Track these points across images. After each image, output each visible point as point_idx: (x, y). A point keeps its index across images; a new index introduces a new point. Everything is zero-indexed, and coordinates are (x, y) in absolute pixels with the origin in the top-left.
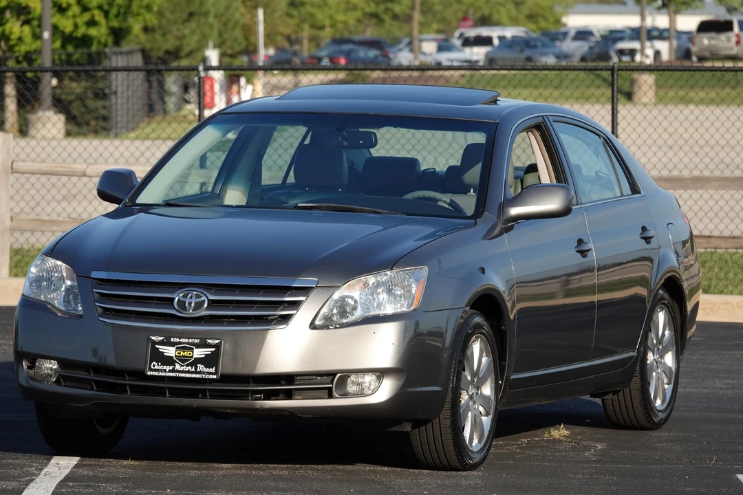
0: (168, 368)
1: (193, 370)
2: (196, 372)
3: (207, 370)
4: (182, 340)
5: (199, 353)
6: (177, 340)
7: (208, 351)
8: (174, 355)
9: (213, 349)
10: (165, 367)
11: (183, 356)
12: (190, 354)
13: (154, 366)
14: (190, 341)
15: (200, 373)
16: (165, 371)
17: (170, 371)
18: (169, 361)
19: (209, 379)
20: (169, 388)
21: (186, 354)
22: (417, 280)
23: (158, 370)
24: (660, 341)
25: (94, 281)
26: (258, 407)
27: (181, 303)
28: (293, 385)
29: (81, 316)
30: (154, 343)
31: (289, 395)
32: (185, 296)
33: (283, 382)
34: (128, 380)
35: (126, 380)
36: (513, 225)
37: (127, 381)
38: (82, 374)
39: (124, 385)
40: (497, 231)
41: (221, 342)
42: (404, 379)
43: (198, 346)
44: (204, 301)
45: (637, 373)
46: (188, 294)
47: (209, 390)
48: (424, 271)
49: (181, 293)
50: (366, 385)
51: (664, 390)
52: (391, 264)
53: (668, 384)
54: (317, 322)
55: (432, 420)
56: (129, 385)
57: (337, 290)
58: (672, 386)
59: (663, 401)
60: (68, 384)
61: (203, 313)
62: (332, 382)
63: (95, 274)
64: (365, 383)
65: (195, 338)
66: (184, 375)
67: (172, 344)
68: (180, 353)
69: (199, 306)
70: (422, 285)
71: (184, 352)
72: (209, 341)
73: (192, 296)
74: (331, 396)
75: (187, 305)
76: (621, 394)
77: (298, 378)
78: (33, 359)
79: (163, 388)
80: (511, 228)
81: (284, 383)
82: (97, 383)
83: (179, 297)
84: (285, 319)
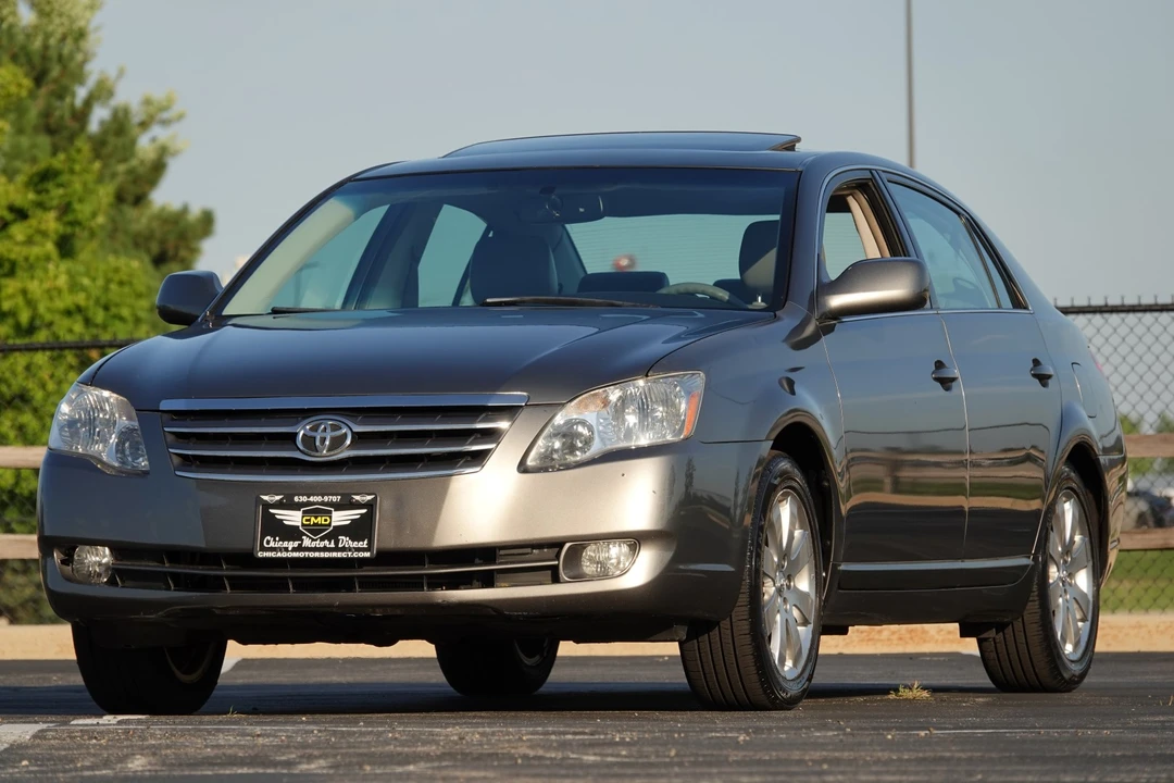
0: (291, 545)
1: (332, 545)
2: (336, 549)
3: (355, 544)
4: (311, 499)
5: (340, 518)
6: (304, 499)
7: (355, 514)
8: (300, 524)
9: (364, 511)
10: (285, 544)
11: (315, 524)
12: (326, 520)
13: (268, 542)
14: (326, 499)
15: (344, 549)
16: (286, 549)
17: (294, 550)
18: (292, 533)
19: (359, 559)
20: (292, 578)
21: (320, 520)
22: (689, 393)
23: (276, 548)
24: (1068, 550)
25: (166, 416)
26: (440, 601)
27: (309, 441)
28: (495, 564)
29: (145, 473)
30: (267, 506)
31: (488, 580)
32: (315, 429)
33: (477, 561)
34: (227, 569)
35: (222, 570)
36: (835, 325)
37: (225, 571)
38: (150, 566)
39: (220, 578)
40: (810, 330)
41: (376, 498)
42: (674, 548)
43: (339, 507)
44: (346, 434)
45: (1034, 595)
46: (318, 426)
47: (358, 577)
48: (699, 380)
49: (307, 424)
50: (612, 561)
51: (1078, 630)
52: (646, 369)
53: (1083, 620)
54: (530, 462)
55: (718, 623)
56: (229, 578)
57: (561, 410)
58: (1088, 623)
59: (1076, 646)
60: (128, 583)
61: (344, 453)
62: (557, 557)
63: (166, 405)
64: (610, 559)
65: (332, 495)
66: (317, 554)
67: (296, 507)
68: (309, 520)
69: (337, 442)
70: (697, 399)
71: (316, 518)
72: (357, 498)
73: (325, 428)
74: (556, 580)
75: (318, 443)
76: (1009, 630)
77: (502, 552)
78: (69, 547)
79: (285, 578)
80: (830, 329)
81: (480, 561)
82: (175, 576)
83: (305, 430)
84: (479, 458)
